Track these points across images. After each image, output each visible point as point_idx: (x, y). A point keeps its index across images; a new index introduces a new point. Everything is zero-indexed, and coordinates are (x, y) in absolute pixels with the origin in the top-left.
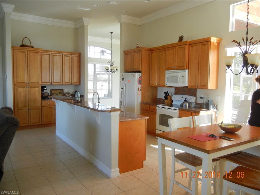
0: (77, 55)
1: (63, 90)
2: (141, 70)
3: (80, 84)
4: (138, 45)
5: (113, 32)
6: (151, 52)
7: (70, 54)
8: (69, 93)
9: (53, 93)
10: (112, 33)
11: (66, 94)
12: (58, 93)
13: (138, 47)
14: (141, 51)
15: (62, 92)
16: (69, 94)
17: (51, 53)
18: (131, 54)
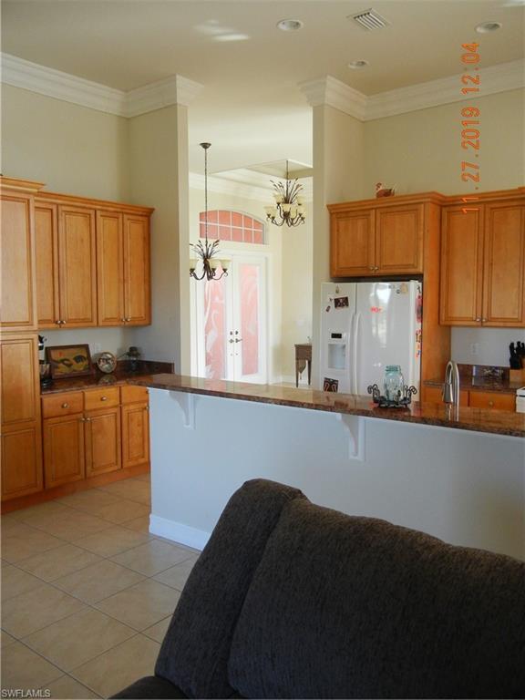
0: (142, 215)
1: (86, 347)
2: (421, 271)
3: (150, 324)
4: (381, 188)
5: (210, 145)
6: (444, 210)
7: (119, 211)
8: (110, 356)
9: (57, 362)
10: (205, 146)
11: (99, 361)
12: (74, 362)
13: (388, 193)
14: (422, 205)
15: (85, 356)
16: (110, 361)
17: (58, 205)
18: (369, 215)
